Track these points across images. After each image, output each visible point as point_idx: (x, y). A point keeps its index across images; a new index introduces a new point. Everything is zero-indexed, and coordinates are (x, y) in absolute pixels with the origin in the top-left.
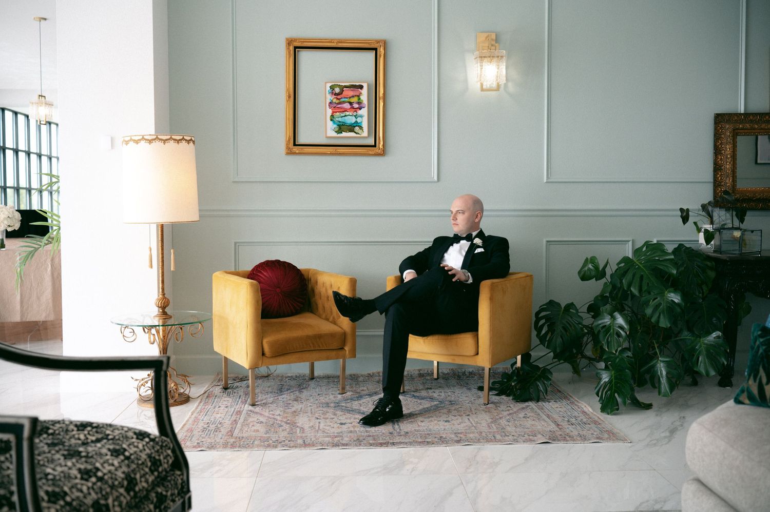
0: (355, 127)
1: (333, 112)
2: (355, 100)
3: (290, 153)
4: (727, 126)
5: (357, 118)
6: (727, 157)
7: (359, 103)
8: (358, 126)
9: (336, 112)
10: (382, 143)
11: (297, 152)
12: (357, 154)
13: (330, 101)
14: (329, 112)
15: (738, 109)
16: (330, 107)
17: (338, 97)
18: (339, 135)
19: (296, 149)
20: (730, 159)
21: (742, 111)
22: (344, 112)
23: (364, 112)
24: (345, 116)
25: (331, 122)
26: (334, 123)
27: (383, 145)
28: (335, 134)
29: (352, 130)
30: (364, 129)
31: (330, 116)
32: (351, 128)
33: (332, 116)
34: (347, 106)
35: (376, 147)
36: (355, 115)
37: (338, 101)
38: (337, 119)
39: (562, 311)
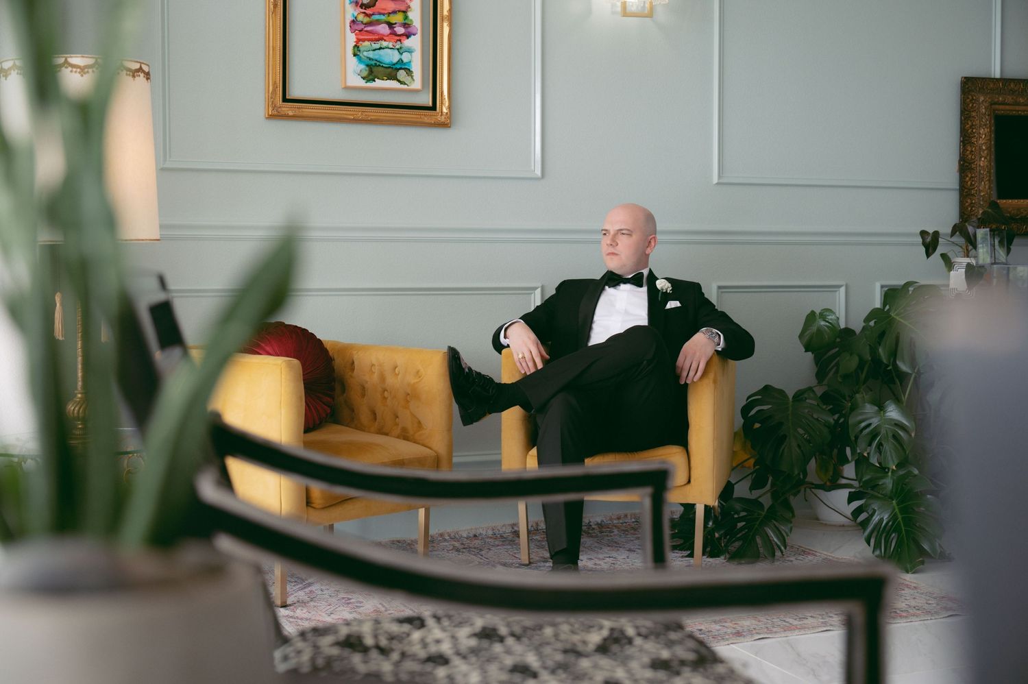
0: (398, 70)
1: (358, 40)
2: (397, 18)
3: (275, 115)
4: (982, 99)
5: (401, 54)
6: (980, 148)
7: (406, 25)
8: (405, 69)
9: (364, 40)
10: (447, 103)
11: (291, 113)
12: (402, 121)
13: (353, 18)
14: (351, 39)
15: (991, 71)
16: (353, 31)
17: (368, 11)
18: (370, 85)
19: (288, 109)
20: (986, 152)
21: (998, 75)
22: (378, 40)
23: (414, 42)
24: (380, 48)
25: (355, 59)
26: (360, 60)
27: (450, 107)
28: (362, 83)
29: (393, 77)
30: (414, 74)
31: (352, 48)
32: (392, 72)
33: (356, 47)
34: (383, 29)
35: (435, 110)
36: (398, 47)
37: (366, 20)
38: (365, 54)
39: (791, 403)
